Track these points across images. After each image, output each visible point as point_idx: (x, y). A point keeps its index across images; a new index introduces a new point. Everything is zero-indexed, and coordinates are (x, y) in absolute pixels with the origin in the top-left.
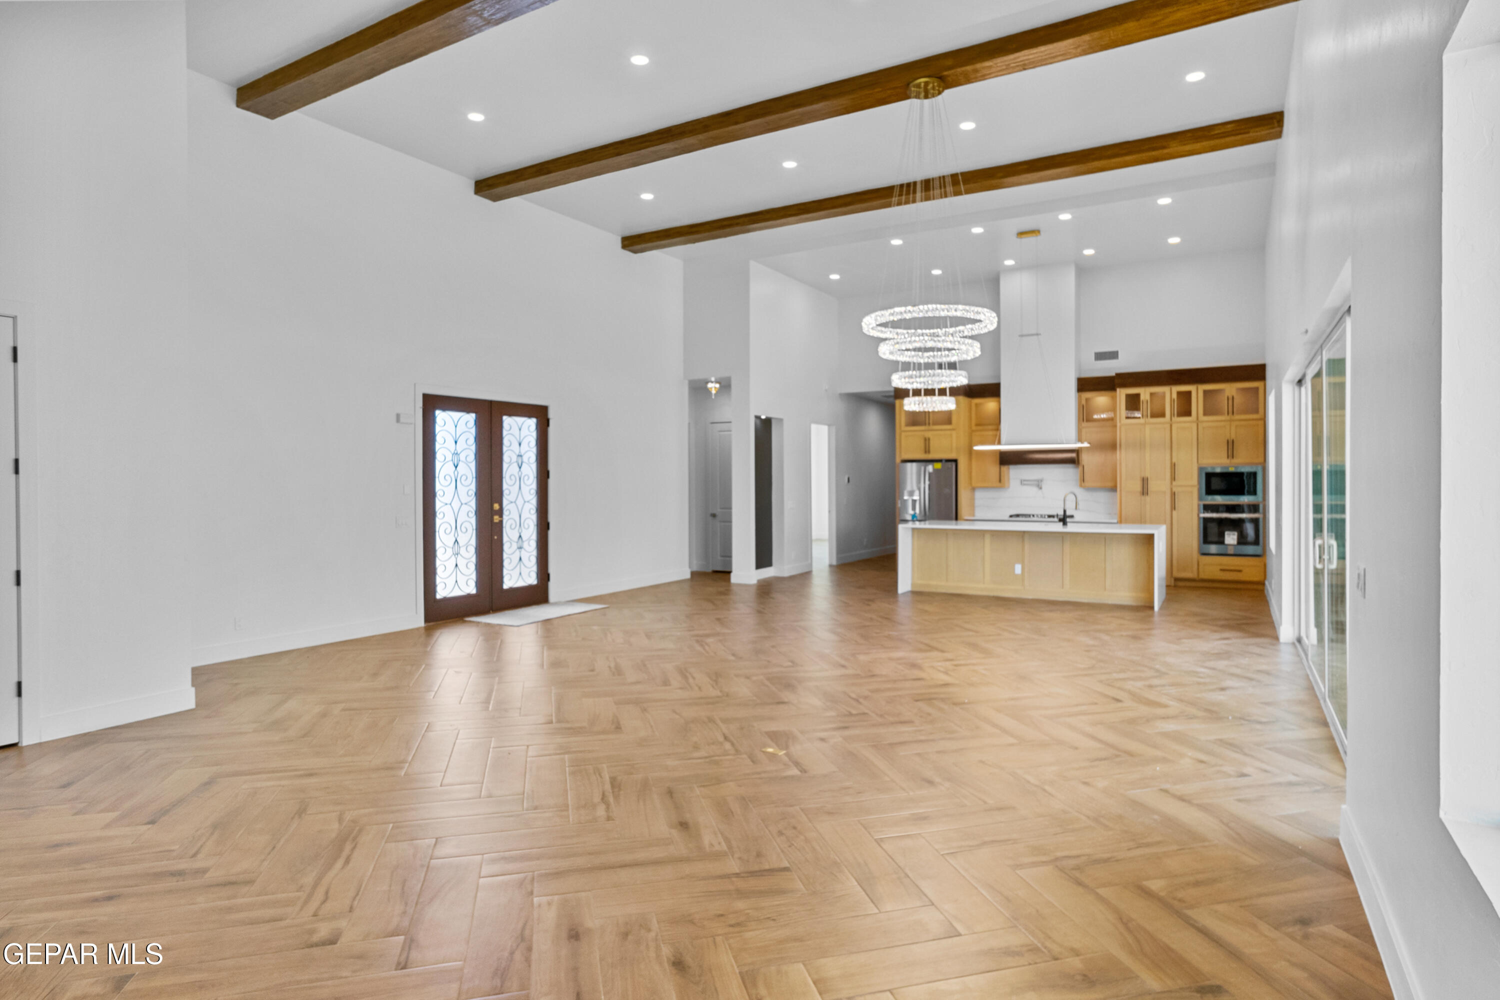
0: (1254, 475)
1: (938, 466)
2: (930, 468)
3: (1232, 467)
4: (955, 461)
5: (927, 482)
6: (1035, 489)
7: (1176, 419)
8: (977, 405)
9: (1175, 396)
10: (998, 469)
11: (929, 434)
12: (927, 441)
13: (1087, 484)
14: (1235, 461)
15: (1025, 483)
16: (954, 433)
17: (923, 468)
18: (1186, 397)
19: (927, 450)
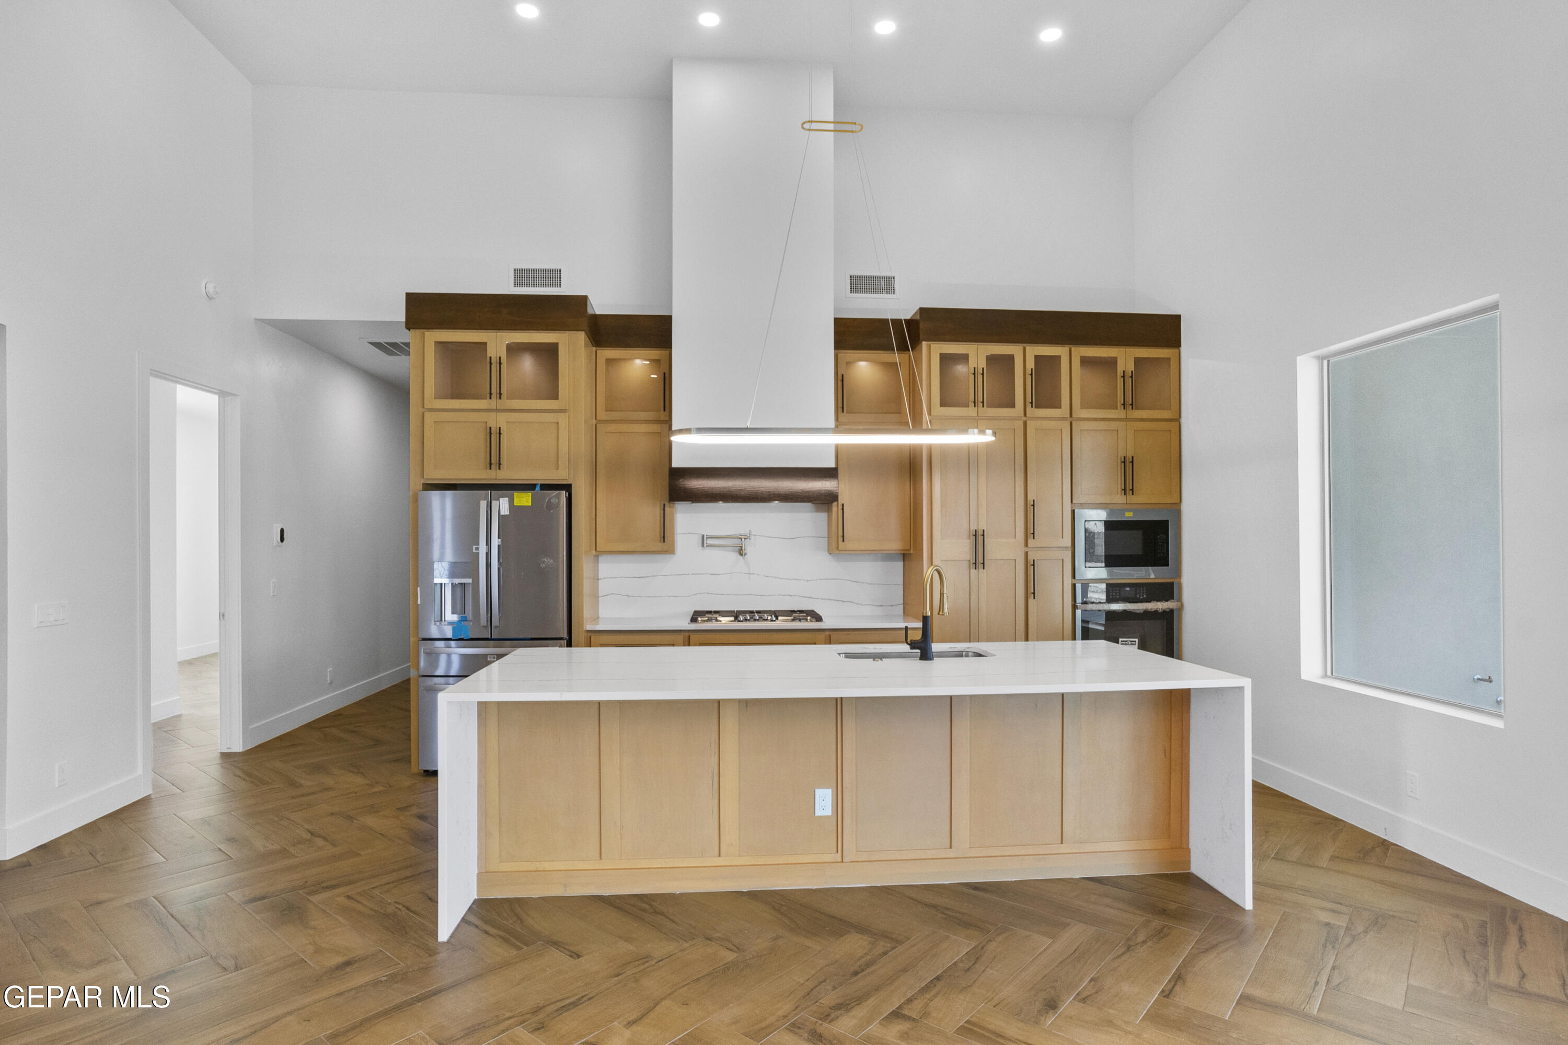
0: (1165, 523)
1: (524, 499)
2: (503, 505)
3: (1129, 510)
4: (568, 488)
5: (495, 542)
6: (733, 556)
7: (1032, 412)
8: (609, 361)
9: (1031, 364)
10: (658, 511)
11: (500, 421)
12: (493, 437)
13: (849, 545)
14: (1138, 499)
15: (710, 542)
16: (562, 419)
17: (483, 504)
18: (1046, 366)
19: (494, 460)
